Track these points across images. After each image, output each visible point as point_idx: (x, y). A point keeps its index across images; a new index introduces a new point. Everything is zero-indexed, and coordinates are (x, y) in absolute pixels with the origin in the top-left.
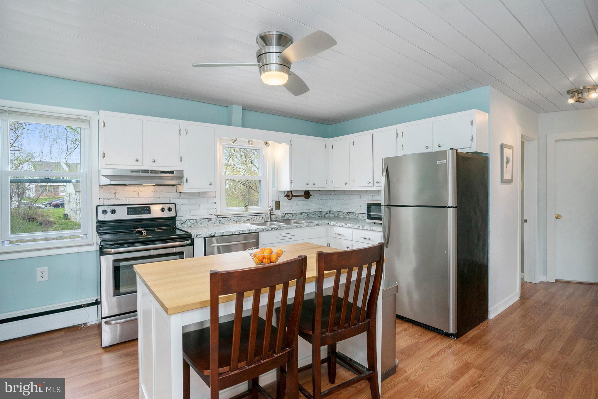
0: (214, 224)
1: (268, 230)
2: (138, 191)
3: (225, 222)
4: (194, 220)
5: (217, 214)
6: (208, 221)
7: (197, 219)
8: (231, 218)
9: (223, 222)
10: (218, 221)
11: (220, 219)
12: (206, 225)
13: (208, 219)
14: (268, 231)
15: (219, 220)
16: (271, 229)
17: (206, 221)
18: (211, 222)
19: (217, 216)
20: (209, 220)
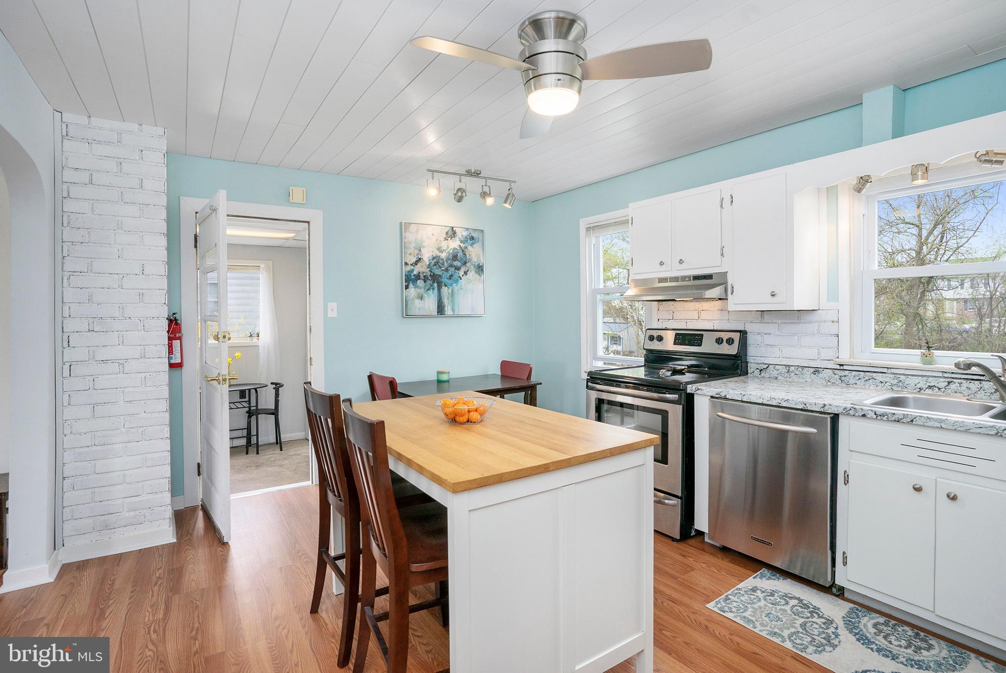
0: (829, 381)
1: (864, 416)
2: (701, 308)
3: (858, 382)
4: (784, 367)
5: (840, 361)
6: (814, 373)
7: (789, 366)
8: (874, 374)
9: (852, 381)
10: (837, 377)
11: (843, 373)
12: (809, 380)
13: (813, 370)
14: (863, 419)
15: (840, 375)
16: (875, 417)
17: (810, 373)
18: (820, 375)
19: (841, 365)
20: (817, 371)
